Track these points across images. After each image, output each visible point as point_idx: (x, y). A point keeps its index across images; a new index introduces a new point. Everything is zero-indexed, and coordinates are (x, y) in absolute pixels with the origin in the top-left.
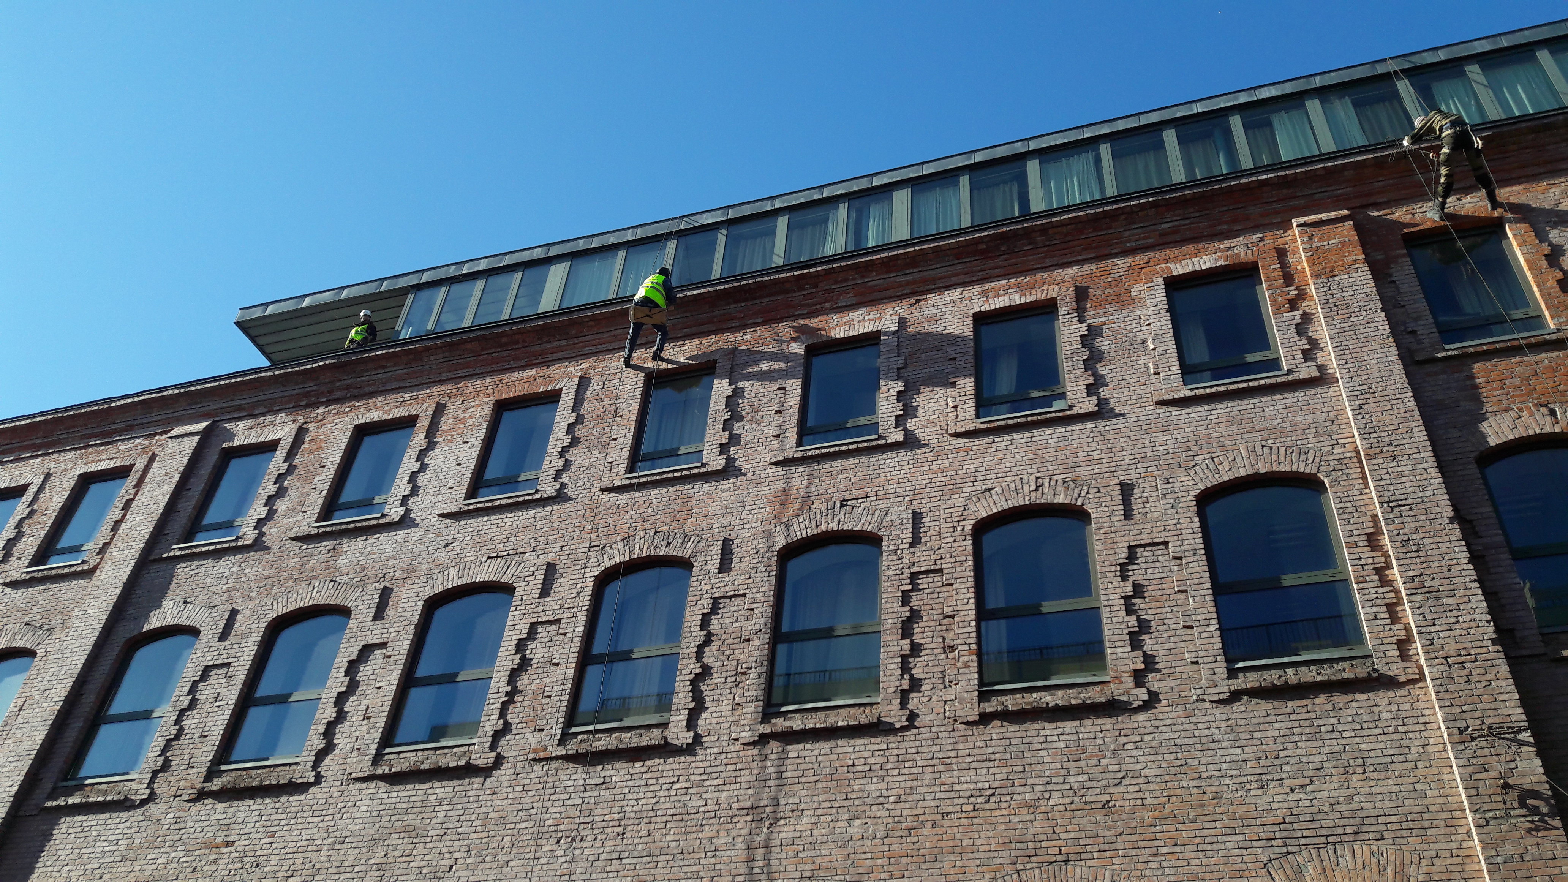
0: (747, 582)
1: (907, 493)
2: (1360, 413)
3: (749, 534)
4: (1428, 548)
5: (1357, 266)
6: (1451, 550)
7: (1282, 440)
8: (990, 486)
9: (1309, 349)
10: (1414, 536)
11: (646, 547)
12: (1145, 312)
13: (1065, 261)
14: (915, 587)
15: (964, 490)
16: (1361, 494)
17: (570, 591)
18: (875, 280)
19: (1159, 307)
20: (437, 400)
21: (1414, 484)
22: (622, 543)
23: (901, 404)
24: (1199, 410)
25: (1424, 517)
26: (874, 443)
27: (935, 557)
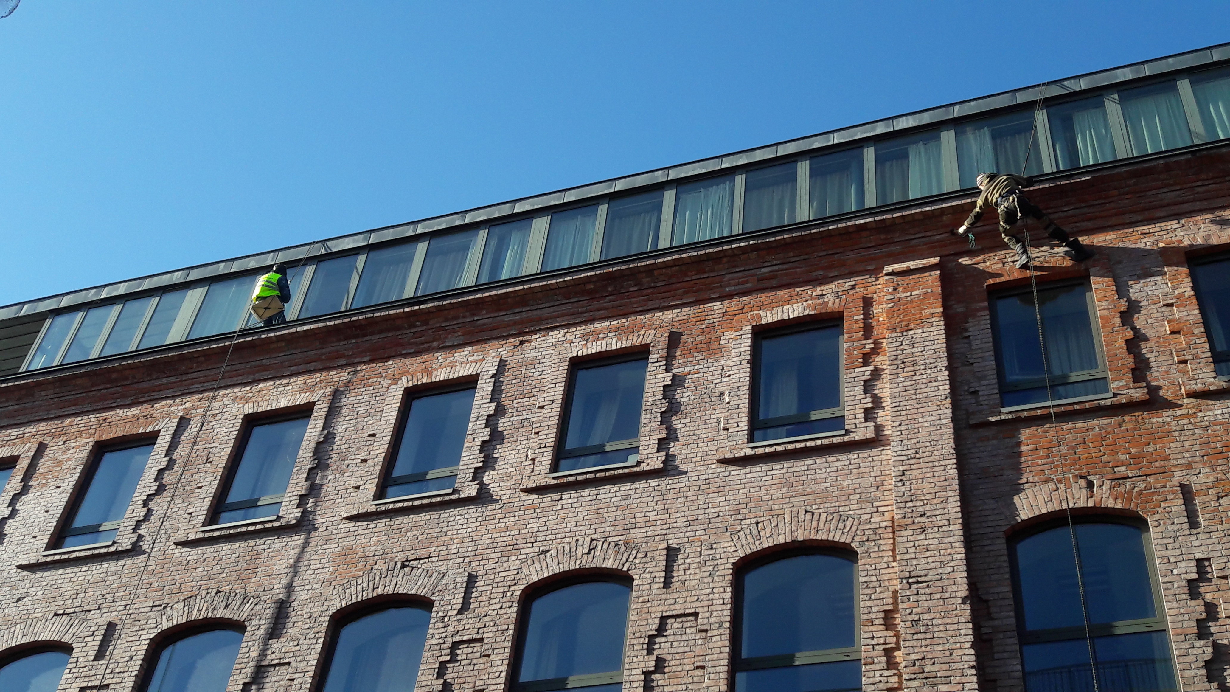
0: (294, 649)
1: (468, 554)
2: (901, 480)
3: (307, 597)
4: (936, 629)
5: (933, 320)
6: (957, 632)
7: (826, 505)
8: (547, 548)
9: (872, 408)
10: (926, 616)
11: (204, 609)
12: (728, 362)
13: (666, 304)
14: (453, 659)
15: (523, 551)
16: (888, 567)
17: (124, 655)
18: (484, 318)
19: (742, 357)
20: (40, 440)
21: (937, 559)
22: (183, 604)
23: (482, 455)
24: (757, 470)
25: (938, 596)
26: (447, 498)
27: (478, 625)
